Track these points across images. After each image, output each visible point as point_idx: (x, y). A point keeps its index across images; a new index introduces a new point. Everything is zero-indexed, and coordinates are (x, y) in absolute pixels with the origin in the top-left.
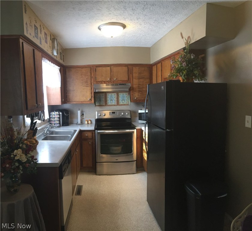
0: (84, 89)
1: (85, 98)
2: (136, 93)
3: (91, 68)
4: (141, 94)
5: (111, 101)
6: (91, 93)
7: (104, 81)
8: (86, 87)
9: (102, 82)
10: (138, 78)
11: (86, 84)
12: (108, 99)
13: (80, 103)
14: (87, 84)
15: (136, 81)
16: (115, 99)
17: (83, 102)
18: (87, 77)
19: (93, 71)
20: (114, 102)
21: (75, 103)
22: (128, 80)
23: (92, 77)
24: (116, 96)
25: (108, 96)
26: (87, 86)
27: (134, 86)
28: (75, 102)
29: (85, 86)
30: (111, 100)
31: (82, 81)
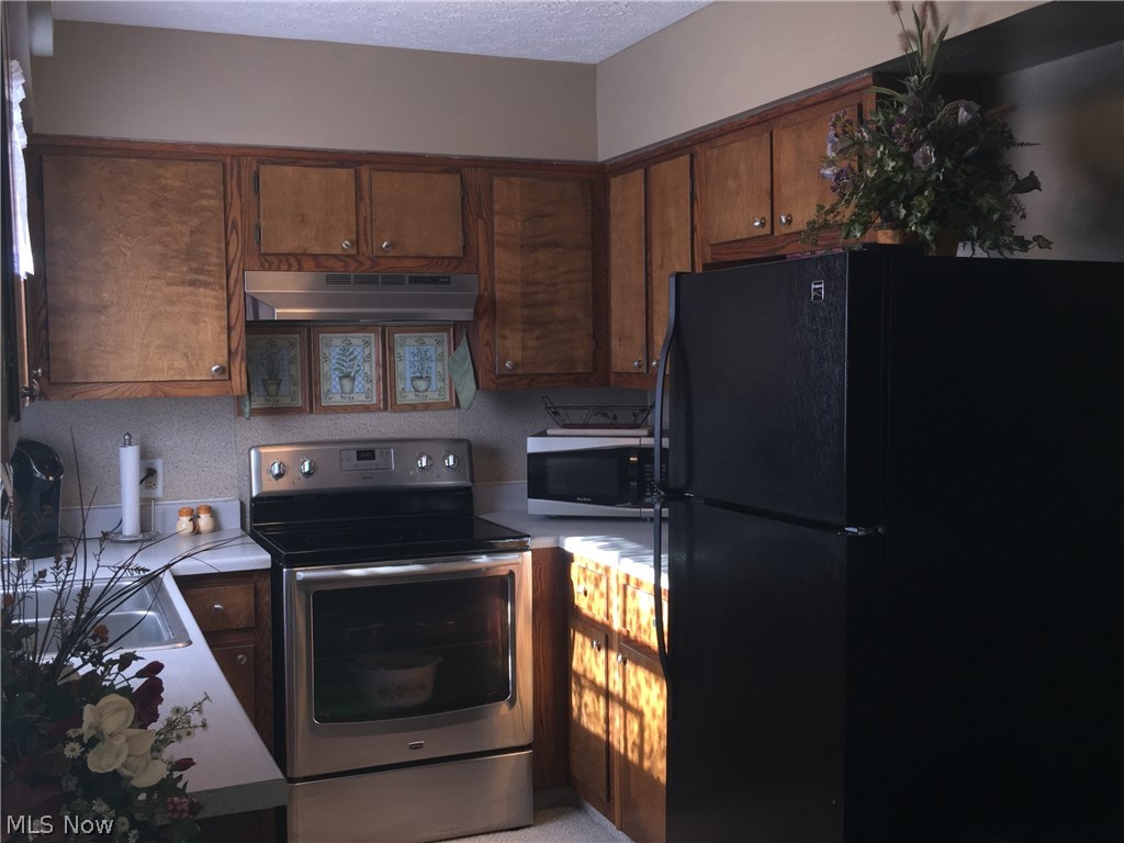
0: (172, 303)
1: (180, 364)
2: (508, 333)
3: (224, 165)
4: (538, 339)
5: (346, 382)
6: (229, 329)
7: (315, 257)
8: (188, 289)
9: (299, 262)
10: (522, 247)
11: (191, 270)
12: (325, 368)
13: (146, 393)
14: (195, 265)
15: (508, 266)
16: (371, 369)
17: (167, 389)
18: (195, 222)
19: (239, 187)
20: (364, 389)
21: (106, 392)
22: (462, 255)
23: (234, 226)
24: (374, 350)
25: (323, 350)
26: (193, 283)
27: (498, 295)
28: (109, 389)
29: (183, 283)
30: (347, 376)
31: (158, 248)
